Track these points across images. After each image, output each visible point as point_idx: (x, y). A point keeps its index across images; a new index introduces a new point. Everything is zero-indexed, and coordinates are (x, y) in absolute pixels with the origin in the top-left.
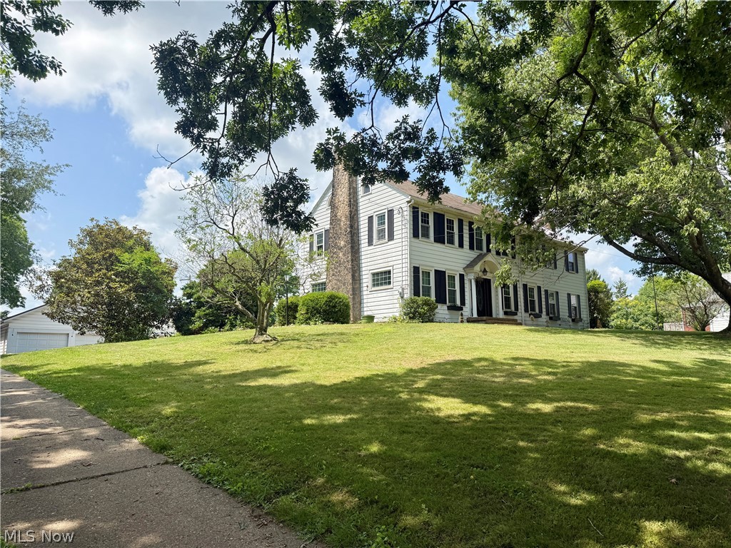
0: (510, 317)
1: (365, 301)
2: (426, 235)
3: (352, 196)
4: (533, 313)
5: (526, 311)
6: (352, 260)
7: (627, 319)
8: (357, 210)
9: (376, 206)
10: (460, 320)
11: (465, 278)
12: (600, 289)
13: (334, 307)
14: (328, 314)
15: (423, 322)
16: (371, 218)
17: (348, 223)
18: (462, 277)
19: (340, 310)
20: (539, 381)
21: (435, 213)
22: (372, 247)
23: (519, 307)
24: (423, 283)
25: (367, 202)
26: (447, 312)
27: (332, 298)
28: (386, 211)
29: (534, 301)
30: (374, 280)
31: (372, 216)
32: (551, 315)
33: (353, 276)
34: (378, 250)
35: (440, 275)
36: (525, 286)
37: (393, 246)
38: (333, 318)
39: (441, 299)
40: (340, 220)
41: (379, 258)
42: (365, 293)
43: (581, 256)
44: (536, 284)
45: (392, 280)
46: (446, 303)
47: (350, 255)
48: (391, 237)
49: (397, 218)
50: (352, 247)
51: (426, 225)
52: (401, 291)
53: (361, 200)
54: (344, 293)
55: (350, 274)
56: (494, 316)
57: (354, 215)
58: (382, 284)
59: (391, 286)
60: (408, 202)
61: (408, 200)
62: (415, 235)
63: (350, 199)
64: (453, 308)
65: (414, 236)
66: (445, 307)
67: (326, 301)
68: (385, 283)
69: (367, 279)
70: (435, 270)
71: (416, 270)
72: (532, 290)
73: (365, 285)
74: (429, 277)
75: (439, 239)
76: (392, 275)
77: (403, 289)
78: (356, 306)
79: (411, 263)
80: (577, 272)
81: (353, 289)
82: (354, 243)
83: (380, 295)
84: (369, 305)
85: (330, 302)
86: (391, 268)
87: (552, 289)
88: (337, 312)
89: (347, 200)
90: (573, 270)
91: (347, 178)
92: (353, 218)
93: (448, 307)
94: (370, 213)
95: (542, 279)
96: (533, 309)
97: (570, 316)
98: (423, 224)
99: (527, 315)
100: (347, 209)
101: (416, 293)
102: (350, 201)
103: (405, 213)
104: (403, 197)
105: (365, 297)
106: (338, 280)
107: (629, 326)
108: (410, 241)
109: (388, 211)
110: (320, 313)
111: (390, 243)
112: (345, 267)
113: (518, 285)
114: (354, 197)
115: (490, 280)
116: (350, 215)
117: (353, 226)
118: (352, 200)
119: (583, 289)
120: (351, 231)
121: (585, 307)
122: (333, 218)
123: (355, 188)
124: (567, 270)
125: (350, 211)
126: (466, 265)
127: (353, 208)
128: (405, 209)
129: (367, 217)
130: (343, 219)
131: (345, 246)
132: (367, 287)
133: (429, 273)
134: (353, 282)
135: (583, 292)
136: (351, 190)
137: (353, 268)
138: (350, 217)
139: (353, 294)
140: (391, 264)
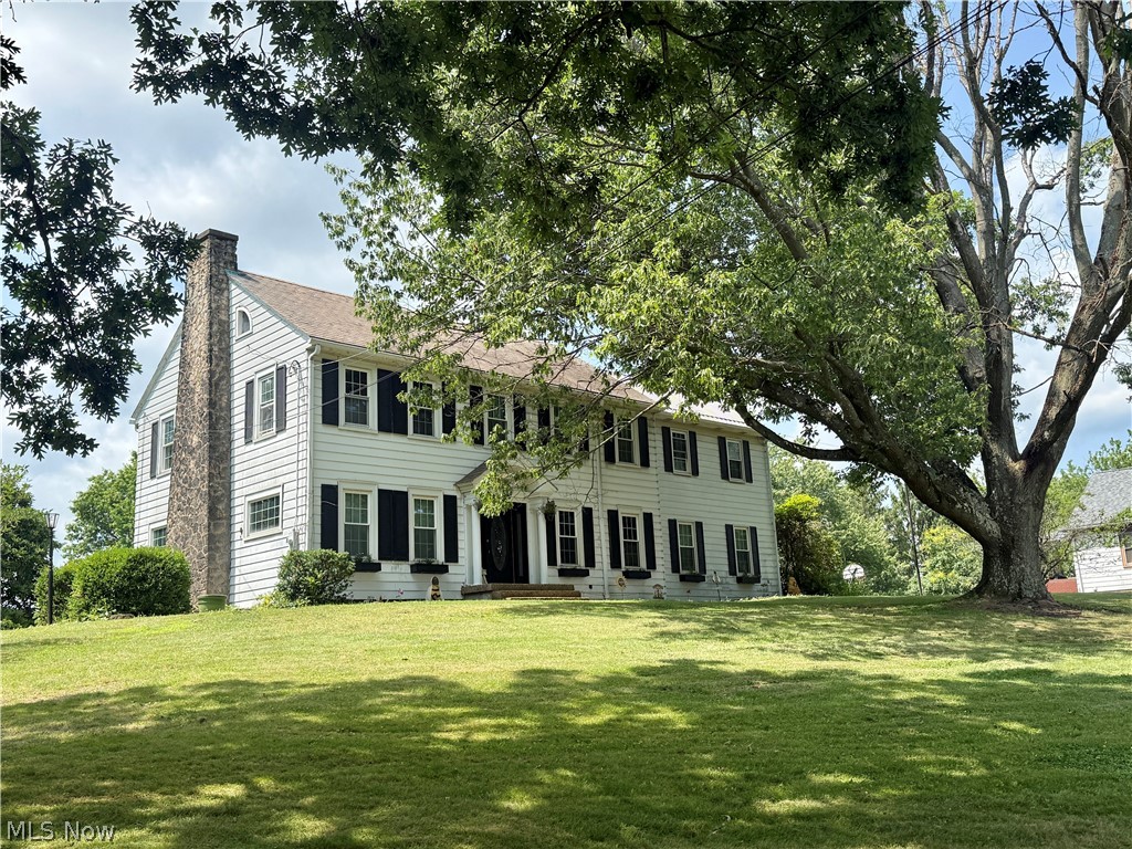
0: (570, 582)
1: (237, 563)
2: (358, 417)
3: (215, 340)
4: (631, 568)
5: (615, 564)
6: (211, 476)
8: (228, 369)
9: (259, 360)
11: (459, 503)
12: (807, 513)
16: (250, 384)
17: (206, 396)
18: (450, 503)
21: (381, 373)
22: (252, 447)
23: (597, 559)
26: (410, 577)
28: (274, 369)
30: (253, 518)
31: (252, 382)
32: (683, 572)
33: (212, 511)
34: (261, 452)
35: (393, 503)
36: (612, 516)
37: (285, 443)
39: (393, 547)
40: (192, 391)
41: (261, 469)
42: (237, 545)
43: (760, 448)
44: (640, 508)
45: (280, 516)
46: (406, 558)
47: (206, 465)
48: (281, 428)
49: (291, 380)
50: (212, 448)
51: (360, 397)
52: (292, 538)
53: (235, 348)
54: (189, 552)
55: (205, 506)
56: (532, 581)
57: (221, 379)
58: (265, 525)
59: (279, 528)
60: (309, 350)
61: (308, 345)
62: (330, 417)
63: (211, 345)
64: (426, 568)
65: (325, 421)
66: (405, 567)
68: (271, 523)
69: (241, 516)
70: (381, 492)
71: (329, 493)
72: (630, 522)
73: (237, 528)
74: (365, 504)
75: (384, 427)
76: (280, 506)
78: (216, 575)
79: (313, 478)
80: (750, 480)
81: (211, 538)
82: (218, 438)
83: (261, 548)
84: (244, 570)
85: (134, 569)
86: (280, 490)
87: (685, 517)
89: (205, 348)
90: (740, 477)
91: (206, 302)
92: (217, 385)
93: (412, 566)
94: (248, 375)
96: (633, 560)
97: (732, 572)
98: (352, 395)
99: (618, 574)
100: (205, 366)
101: (328, 538)
102: (211, 351)
103: (304, 374)
104: (301, 340)
105: (237, 554)
106: (185, 519)
108: (314, 432)
109: (278, 370)
110: (108, 596)
111: (280, 437)
112: (199, 490)
113: (595, 514)
114: (220, 341)
115: (524, 505)
116: (210, 379)
117: (215, 403)
118: (216, 349)
119: (767, 515)
120: (210, 414)
121: (770, 551)
122: (183, 387)
123: (225, 322)
124: (725, 476)
125: (210, 371)
126: (461, 477)
127: (217, 365)
128: (304, 365)
129: (244, 384)
130: (198, 389)
131: (199, 446)
132: (241, 531)
133: (365, 497)
134: (209, 524)
135: (767, 521)
136: (215, 328)
137: (212, 493)
138: (210, 385)
139: (210, 549)
140: (281, 481)
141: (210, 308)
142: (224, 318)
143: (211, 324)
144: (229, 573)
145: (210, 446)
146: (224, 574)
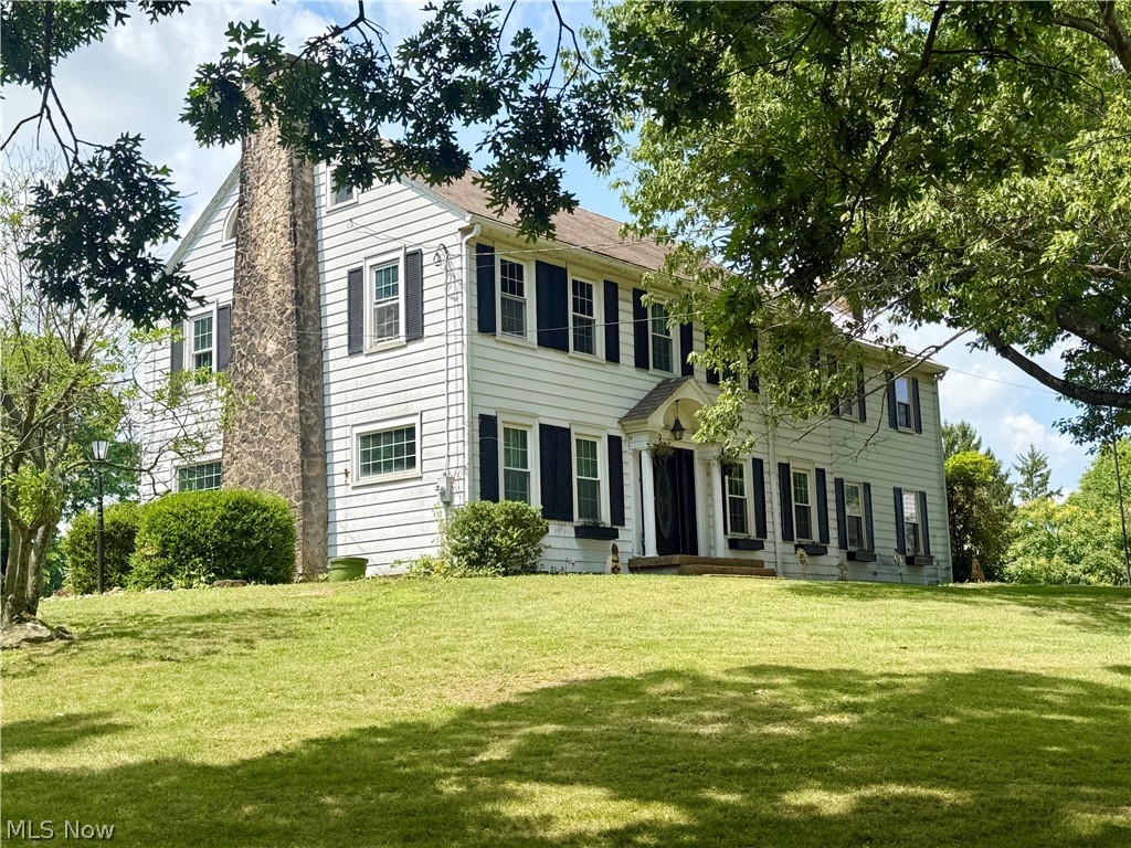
0: (744, 557)
1: (340, 515)
2: (515, 326)
3: (299, 210)
4: (805, 541)
5: (787, 536)
6: (301, 396)
7: (1050, 556)
8: (315, 251)
9: (372, 241)
10: (610, 565)
11: (625, 447)
12: (978, 476)
13: (248, 534)
14: (228, 556)
15: (506, 574)
16: (355, 277)
17: (289, 287)
18: (615, 444)
19: (264, 544)
20: (817, 729)
21: (539, 264)
22: (360, 359)
23: (769, 527)
24: (507, 464)
25: (343, 227)
26: (574, 543)
27: (241, 507)
28: (400, 254)
29: (807, 510)
30: (365, 456)
31: (360, 270)
32: (850, 548)
33: (304, 444)
34: (378, 367)
35: (555, 439)
36: (784, 469)
37: (422, 356)
38: (242, 567)
39: (556, 507)
40: (264, 279)
41: (378, 390)
42: (339, 492)
43: (928, 388)
44: (812, 462)
45: (417, 455)
46: (571, 519)
47: (293, 381)
48: (415, 331)
49: (432, 276)
50: (301, 359)
51: (515, 297)
52: (443, 484)
53: (326, 222)
54: (278, 493)
55: (295, 438)
56: (702, 552)
57: (308, 264)
58: (388, 467)
59: (415, 471)
60: (464, 231)
61: (464, 224)
62: (485, 325)
63: (293, 217)
64: (592, 532)
65: (482, 329)
66: (569, 530)
67: (223, 518)
68: (399, 464)
69: (344, 453)
70: (542, 427)
71: (487, 425)
72: (801, 479)
73: (338, 468)
74: (524, 444)
75: (552, 339)
76: (418, 440)
77: (450, 480)
78: (312, 531)
79: (472, 405)
80: (919, 430)
81: (305, 482)
82: (307, 346)
83: (382, 497)
84: (351, 526)
85: (235, 519)
86: (415, 420)
87: (852, 477)
88: (254, 550)
89: (285, 220)
90: (908, 425)
91: (284, 158)
92: (303, 272)
93: (577, 528)
94: (354, 261)
95: (828, 451)
96: (805, 531)
97: (901, 550)
98: (508, 295)
99: (790, 547)
100: (285, 246)
101: (488, 490)
102: (294, 224)
103: (456, 263)
104: (450, 216)
105: (339, 504)
106: (257, 455)
107: (1056, 574)
108: (471, 344)
109: (407, 256)
110: (202, 554)
111: (413, 347)
112: (281, 417)
113: (765, 467)
114: (304, 211)
115: (692, 452)
116: (295, 264)
117: (302, 298)
118: (300, 222)
119: (935, 476)
120: (297, 310)
121: (939, 524)
122: (244, 273)
123: (308, 185)
124: (894, 424)
125: (295, 253)
126: (626, 412)
127: (303, 245)
128: (454, 251)
129: (344, 272)
130: (274, 276)
131: (280, 355)
132: (346, 473)
133: (524, 434)
134: (303, 462)
135: (936, 484)
136: (298, 193)
137: (304, 420)
138: (296, 271)
139: (305, 496)
140: (416, 407)
141: (291, 165)
142: (307, 179)
143: (293, 187)
144: (326, 529)
145: (299, 356)
146: (321, 531)
